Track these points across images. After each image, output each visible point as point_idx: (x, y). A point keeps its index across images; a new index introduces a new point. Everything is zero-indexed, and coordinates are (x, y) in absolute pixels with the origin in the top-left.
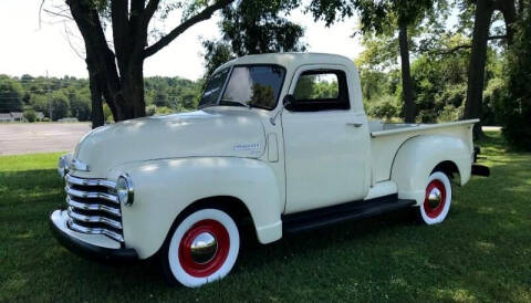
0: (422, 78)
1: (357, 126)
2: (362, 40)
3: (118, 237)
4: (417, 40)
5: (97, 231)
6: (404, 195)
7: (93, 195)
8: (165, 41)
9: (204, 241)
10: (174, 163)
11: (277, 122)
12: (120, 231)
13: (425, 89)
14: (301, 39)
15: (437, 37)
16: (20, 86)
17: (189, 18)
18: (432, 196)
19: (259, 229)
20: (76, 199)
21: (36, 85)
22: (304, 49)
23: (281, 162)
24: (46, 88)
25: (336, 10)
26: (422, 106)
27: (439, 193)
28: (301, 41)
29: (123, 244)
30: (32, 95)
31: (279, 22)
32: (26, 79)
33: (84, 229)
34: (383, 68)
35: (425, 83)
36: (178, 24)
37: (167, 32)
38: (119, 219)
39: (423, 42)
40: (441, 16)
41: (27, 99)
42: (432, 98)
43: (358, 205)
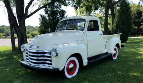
1: (101, 35)
6: (109, 52)
8: (32, 14)
10: (66, 45)
11: (85, 34)
12: (51, 64)
19: (84, 62)
22: (66, 17)
38: (51, 61)
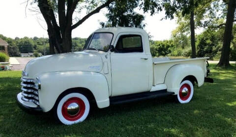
0: (207, 39)
1: (146, 59)
2: (177, 21)
3: (38, 103)
4: (203, 21)
5: (31, 100)
6: (170, 90)
7: (29, 86)
8: (80, 22)
9: (74, 106)
11: (108, 57)
12: (38, 101)
13: (209, 44)
14: (143, 21)
15: (212, 20)
16: (32, 41)
17: (90, 12)
18: (183, 91)
19: (98, 102)
20: (25, 88)
21: (39, 41)
23: (110, 74)
24: (43, 42)
25: (155, 8)
26: (207, 52)
27: (187, 90)
28: (143, 22)
29: (39, 106)
30: (38, 46)
31: (133, 14)
32: (35, 38)
33: (27, 100)
34: (187, 34)
35: (208, 41)
36: (86, 15)
37: (81, 18)
38: (37, 96)
39: (205, 22)
40: (215, 10)
41: (35, 47)
42: (212, 48)
43: (147, 93)
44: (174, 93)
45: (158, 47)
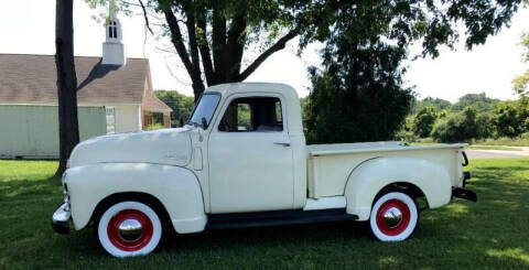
6: (352, 210)
18: (388, 216)
19: (175, 221)
23: (205, 170)
27: (398, 213)
44: (357, 217)
45: (497, 116)
